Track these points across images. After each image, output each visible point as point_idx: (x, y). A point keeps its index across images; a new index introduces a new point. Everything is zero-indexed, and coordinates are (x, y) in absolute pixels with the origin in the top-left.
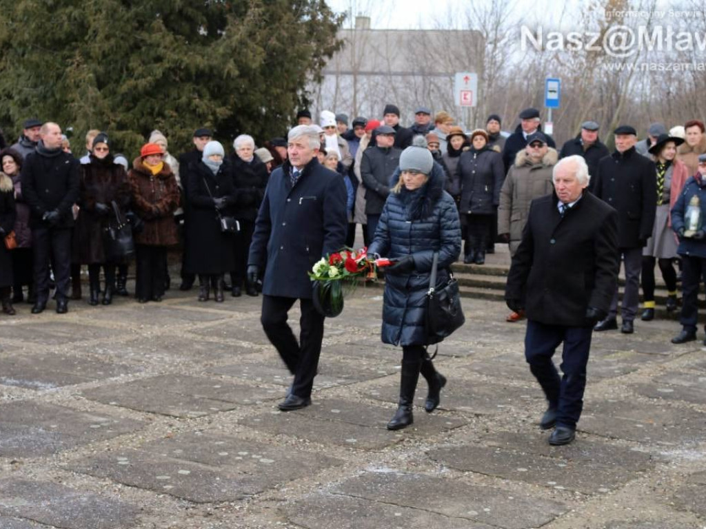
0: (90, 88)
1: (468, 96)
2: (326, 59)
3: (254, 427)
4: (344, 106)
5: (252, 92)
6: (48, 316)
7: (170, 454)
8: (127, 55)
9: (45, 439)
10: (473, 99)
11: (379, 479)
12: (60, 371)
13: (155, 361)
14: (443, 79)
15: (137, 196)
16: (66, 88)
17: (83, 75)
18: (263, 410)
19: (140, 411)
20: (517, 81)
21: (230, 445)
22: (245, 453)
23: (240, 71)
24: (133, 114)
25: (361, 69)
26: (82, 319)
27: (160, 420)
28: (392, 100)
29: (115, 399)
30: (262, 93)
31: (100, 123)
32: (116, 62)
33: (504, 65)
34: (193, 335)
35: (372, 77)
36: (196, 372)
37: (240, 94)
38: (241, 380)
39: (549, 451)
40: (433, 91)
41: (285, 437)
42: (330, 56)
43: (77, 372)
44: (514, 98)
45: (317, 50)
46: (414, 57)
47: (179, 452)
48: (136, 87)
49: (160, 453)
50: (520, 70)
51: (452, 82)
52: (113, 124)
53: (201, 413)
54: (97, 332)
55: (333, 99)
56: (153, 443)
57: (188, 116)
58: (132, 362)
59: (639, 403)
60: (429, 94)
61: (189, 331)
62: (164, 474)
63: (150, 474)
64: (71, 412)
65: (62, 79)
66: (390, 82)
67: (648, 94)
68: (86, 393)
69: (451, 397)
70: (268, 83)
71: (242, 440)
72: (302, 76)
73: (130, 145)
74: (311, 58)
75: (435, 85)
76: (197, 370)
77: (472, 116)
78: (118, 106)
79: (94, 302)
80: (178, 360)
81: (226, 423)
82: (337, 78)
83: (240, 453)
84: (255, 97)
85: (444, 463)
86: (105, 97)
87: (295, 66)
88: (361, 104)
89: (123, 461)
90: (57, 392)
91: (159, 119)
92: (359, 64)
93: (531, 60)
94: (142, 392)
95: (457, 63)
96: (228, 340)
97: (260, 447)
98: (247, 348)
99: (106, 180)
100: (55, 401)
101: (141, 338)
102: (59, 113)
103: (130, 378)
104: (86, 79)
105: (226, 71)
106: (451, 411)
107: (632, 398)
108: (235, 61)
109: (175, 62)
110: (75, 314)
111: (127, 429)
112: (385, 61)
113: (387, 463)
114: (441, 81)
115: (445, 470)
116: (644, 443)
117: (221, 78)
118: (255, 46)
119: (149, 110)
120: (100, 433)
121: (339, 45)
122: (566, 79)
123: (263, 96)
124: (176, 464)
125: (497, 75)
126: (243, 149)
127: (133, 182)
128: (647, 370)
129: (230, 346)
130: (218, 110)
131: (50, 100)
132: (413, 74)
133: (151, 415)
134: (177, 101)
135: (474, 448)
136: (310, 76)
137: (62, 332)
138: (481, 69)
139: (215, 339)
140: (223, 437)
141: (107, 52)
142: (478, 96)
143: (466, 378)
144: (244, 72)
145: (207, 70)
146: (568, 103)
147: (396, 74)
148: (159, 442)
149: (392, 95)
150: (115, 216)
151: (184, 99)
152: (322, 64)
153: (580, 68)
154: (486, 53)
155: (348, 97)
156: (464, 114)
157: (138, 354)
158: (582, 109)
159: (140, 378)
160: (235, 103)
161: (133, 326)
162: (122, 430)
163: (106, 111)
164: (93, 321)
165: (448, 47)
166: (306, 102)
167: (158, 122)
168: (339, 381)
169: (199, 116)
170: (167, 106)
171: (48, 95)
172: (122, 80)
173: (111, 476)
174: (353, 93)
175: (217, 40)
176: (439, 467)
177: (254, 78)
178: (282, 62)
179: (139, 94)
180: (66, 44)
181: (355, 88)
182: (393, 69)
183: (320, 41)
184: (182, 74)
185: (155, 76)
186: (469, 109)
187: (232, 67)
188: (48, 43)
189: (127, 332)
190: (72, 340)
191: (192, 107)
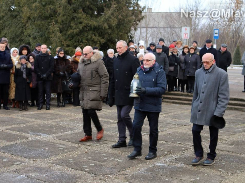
0: (58, 33)
1: (187, 35)
2: (138, 22)
4: (143, 39)
5: (113, 34)
6: (43, 111)
7: (87, 158)
8: (70, 21)
9: (44, 153)
10: (188, 36)
11: (160, 167)
12: (49, 130)
13: (80, 126)
14: (178, 29)
15: (73, 70)
16: (49, 33)
17: (55, 28)
19: (76, 143)
20: (203, 30)
21: (108, 155)
22: (113, 158)
24: (72, 42)
25: (149, 26)
26: (55, 112)
27: (83, 147)
29: (68, 140)
30: (116, 34)
31: (61, 45)
32: (66, 24)
33: (199, 24)
35: (153, 29)
37: (108, 34)
38: (110, 133)
39: (219, 158)
40: (174, 33)
41: (126, 153)
43: (54, 130)
44: (202, 36)
45: (135, 20)
46: (167, 22)
47: (90, 157)
48: (73, 32)
49: (84, 158)
51: (181, 31)
52: (65, 45)
53: (97, 144)
54: (61, 116)
55: (139, 36)
56: (81, 154)
57: (91, 42)
58: (73, 127)
60: (173, 34)
62: (85, 165)
63: (80, 165)
64: (52, 144)
65: (48, 30)
66: (159, 30)
68: (58, 137)
69: (183, 139)
70: (118, 31)
71: (111, 154)
72: (130, 28)
73: (71, 52)
74: (133, 22)
75: (175, 32)
77: (187, 42)
78: (67, 39)
79: (58, 106)
82: (141, 29)
83: (111, 158)
84: (114, 36)
85: (182, 162)
86: (63, 36)
87: (127, 25)
88: (149, 38)
89: (71, 160)
90: (47, 137)
91: (81, 43)
92: (148, 24)
93: (209, 23)
94: (76, 137)
95: (183, 23)
96: (105, 119)
97: (118, 156)
98: (112, 122)
99: (63, 64)
100: (47, 140)
101: (75, 118)
102: (47, 41)
104: (57, 30)
105: (104, 26)
106: (184, 144)
108: (107, 23)
109: (87, 24)
110: (52, 110)
111: (72, 150)
112: (157, 23)
113: (162, 162)
114: (177, 30)
115: (182, 165)
117: (102, 29)
118: (114, 18)
119: (78, 40)
120: (63, 151)
121: (143, 18)
122: (221, 29)
123: (116, 35)
124: (89, 162)
125: (196, 28)
126: (110, 54)
127: (72, 65)
129: (106, 121)
130: (101, 40)
131: (44, 37)
132: (167, 28)
133: (80, 145)
134: (87, 37)
136: (133, 28)
137: (48, 116)
138: (191, 26)
139: (101, 119)
140: (105, 153)
141: (63, 20)
142: (190, 35)
143: (188, 133)
144: (110, 27)
145: (97, 26)
146: (222, 38)
147: (161, 28)
148: (83, 154)
149: (160, 35)
150: (66, 76)
151: (89, 37)
152: (137, 24)
154: (193, 20)
155: (144, 35)
156: (185, 42)
157: (75, 124)
158: (226, 40)
159: (76, 132)
160: (107, 38)
161: (72, 114)
162: (70, 150)
163: (63, 41)
164: (59, 113)
165: (179, 18)
166: (131, 37)
167: (81, 44)
168: (144, 134)
169: (95, 42)
170: (83, 39)
171: (43, 35)
172: (68, 30)
173: (67, 166)
174: (146, 34)
175: (101, 16)
176: (180, 164)
177: (114, 29)
178: (123, 23)
179: (74, 35)
180: (49, 18)
181: (147, 32)
182: (160, 26)
183: (136, 16)
184: (89, 28)
185: (80, 28)
186: (187, 39)
187: (106, 26)
188: (43, 18)
189: (70, 117)
190: (52, 119)
191: (92, 39)
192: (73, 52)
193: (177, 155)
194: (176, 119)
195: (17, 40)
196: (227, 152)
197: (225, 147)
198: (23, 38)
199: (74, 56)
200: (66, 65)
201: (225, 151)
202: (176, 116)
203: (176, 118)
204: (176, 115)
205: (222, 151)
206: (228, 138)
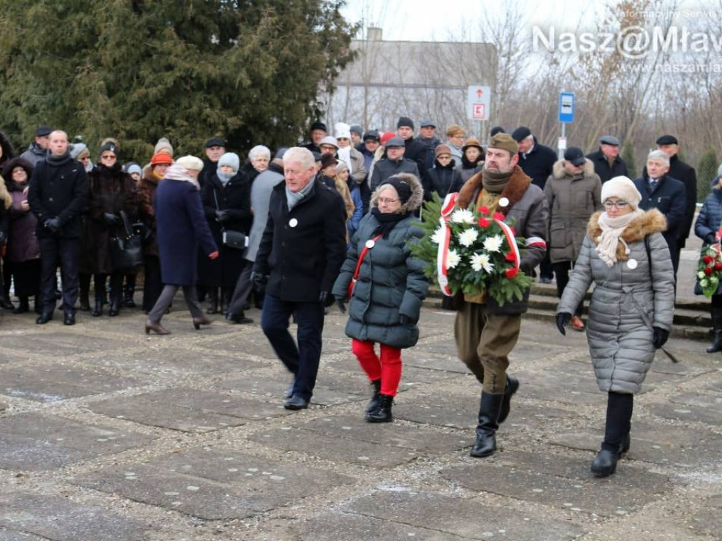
0: (100, 95)
1: (481, 110)
2: (338, 69)
3: (264, 443)
4: (355, 117)
5: (264, 102)
6: (55, 327)
7: (179, 469)
8: (138, 63)
9: (51, 452)
10: (485, 113)
11: (391, 498)
12: (68, 384)
13: (163, 373)
14: (455, 92)
16: (75, 96)
17: (94, 82)
18: (273, 426)
19: (148, 425)
20: (530, 95)
21: (240, 461)
22: (255, 470)
23: (253, 80)
24: (143, 123)
25: (373, 81)
26: (89, 330)
27: (167, 435)
28: (404, 112)
29: (123, 412)
30: (273, 103)
31: (109, 132)
32: (127, 70)
33: (518, 79)
34: (201, 349)
35: (383, 89)
36: (205, 386)
37: (252, 104)
38: (251, 395)
39: (564, 471)
40: (445, 104)
41: (296, 454)
42: (343, 66)
43: (83, 384)
44: (526, 112)
45: (331, 61)
46: (427, 69)
47: (188, 467)
48: (146, 95)
49: (168, 468)
50: (533, 84)
51: (465, 95)
52: (123, 133)
53: (209, 428)
54: (104, 344)
55: (343, 110)
56: (161, 458)
57: (198, 126)
58: (140, 375)
59: (656, 424)
60: (441, 107)
61: (198, 345)
62: (173, 490)
63: (158, 490)
64: (77, 425)
65: (72, 85)
66: (402, 94)
67: (663, 110)
68: (92, 406)
69: (464, 415)
70: (281, 93)
71: (251, 456)
72: (315, 87)
73: (139, 155)
74: (324, 69)
75: (448, 98)
76: (206, 384)
77: (484, 130)
78: (128, 115)
80: (187, 374)
81: (235, 439)
82: (348, 89)
83: (250, 470)
84: (267, 107)
85: (457, 483)
86: (115, 105)
87: (307, 76)
88: (372, 115)
89: (130, 476)
90: (63, 404)
91: (170, 128)
92: (371, 76)
93: (545, 73)
94: (150, 405)
95: (470, 76)
96: (237, 354)
97: (271, 464)
98: (256, 362)
99: (115, 190)
100: (61, 413)
101: (148, 350)
102: (70, 122)
103: (138, 391)
104: (97, 87)
105: (238, 80)
106: (464, 429)
107: (648, 418)
108: (248, 70)
109: (187, 70)
110: (81, 324)
111: (135, 443)
112: (398, 73)
113: (400, 481)
114: (453, 94)
115: (459, 489)
116: (662, 465)
117: (233, 87)
118: (268, 56)
119: (159, 119)
120: (108, 447)
121: (352, 56)
122: (580, 94)
123: (275, 107)
124: (184, 479)
125: (510, 89)
126: (259, 160)
128: (664, 391)
129: (239, 360)
131: (59, 108)
132: (425, 87)
133: (159, 430)
134: (188, 111)
135: (488, 467)
136: (322, 87)
137: (68, 343)
138: (493, 81)
139: (224, 353)
140: (233, 453)
141: (117, 59)
142: (491, 110)
144: (257, 82)
145: (219, 79)
146: (582, 118)
147: (408, 86)
148: (167, 457)
149: (403, 107)
150: (124, 225)
151: (195, 109)
152: (335, 75)
153: (594, 83)
154: (499, 66)
155: (359, 108)
156: (476, 128)
157: (146, 367)
158: (595, 124)
159: (148, 392)
160: (246, 113)
161: (141, 338)
162: (129, 444)
163: (116, 119)
164: (100, 333)
165: (461, 59)
166: (319, 113)
167: (168, 132)
168: (350, 397)
169: (210, 126)
170: (177, 115)
171: (57, 102)
172: (132, 89)
173: (118, 491)
174: (363, 105)
175: (229, 48)
176: (453, 487)
177: (266, 88)
178: (295, 72)
179: (150, 103)
180: (76, 51)
181: (366, 98)
182: (405, 81)
183: (333, 51)
184: (193, 83)
185: (166, 84)
186: (481, 122)
187: (243, 78)
188: (57, 50)
189: (134, 344)
190: (78, 351)
191: (203, 116)
192: (147, 155)
193: (445, 463)
194: (446, 356)
196: (591, 453)
197: (584, 439)
199: (149, 165)
200: (123, 190)
201: (584, 450)
202: (445, 347)
203: (443, 353)
204: (444, 342)
205: (575, 449)
206: (593, 413)
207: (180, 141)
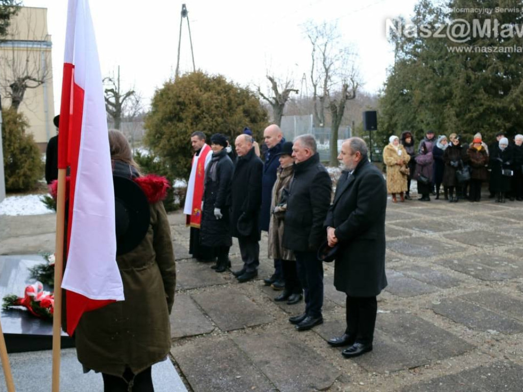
0: (453, 117)
3: (512, 253)
7: (475, 260)
8: (468, 104)
9: (427, 251)
12: (436, 227)
13: (474, 225)
16: (444, 118)
17: (451, 112)
18: (516, 247)
19: (465, 244)
21: (500, 259)
22: (506, 263)
23: (517, 108)
24: (471, 127)
27: (472, 248)
29: (456, 238)
32: (464, 106)
34: (491, 216)
36: (490, 230)
37: (516, 117)
38: (509, 235)
43: (442, 227)
47: (479, 260)
48: (472, 116)
49: (471, 260)
52: (462, 131)
53: (490, 246)
54: (452, 213)
56: (469, 256)
57: (493, 127)
58: (464, 225)
61: (490, 214)
62: (472, 268)
63: (466, 268)
64: (438, 242)
65: (442, 114)
68: (444, 235)
71: (505, 258)
78: (464, 124)
80: (483, 225)
81: (500, 251)
83: (504, 263)
86: (459, 121)
89: (456, 262)
90: (434, 234)
91: (482, 129)
94: (467, 236)
96: (505, 218)
97: (513, 261)
98: (513, 222)
100: (432, 238)
101: (469, 216)
103: (463, 231)
104: (452, 114)
105: (510, 108)
108: (515, 104)
109: (488, 105)
110: (444, 205)
111: (459, 250)
119: (477, 125)
120: (448, 251)
124: (477, 265)
126: (518, 141)
129: (506, 221)
130: (506, 124)
133: (469, 246)
134: (489, 121)
137: (438, 212)
141: (460, 103)
148: (471, 256)
151: (492, 120)
157: (467, 222)
159: (467, 231)
162: (457, 250)
163: (459, 126)
164: (451, 209)
170: (484, 123)
171: (437, 121)
172: (466, 114)
173: (450, 267)
175: (507, 96)
179: (473, 119)
180: (444, 100)
184: (491, 110)
185: (480, 111)
189: (464, 213)
190: (442, 215)
191: (495, 123)
195: (409, 127)
198: (415, 125)
199: (472, 143)
207: (486, 134)
